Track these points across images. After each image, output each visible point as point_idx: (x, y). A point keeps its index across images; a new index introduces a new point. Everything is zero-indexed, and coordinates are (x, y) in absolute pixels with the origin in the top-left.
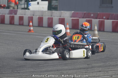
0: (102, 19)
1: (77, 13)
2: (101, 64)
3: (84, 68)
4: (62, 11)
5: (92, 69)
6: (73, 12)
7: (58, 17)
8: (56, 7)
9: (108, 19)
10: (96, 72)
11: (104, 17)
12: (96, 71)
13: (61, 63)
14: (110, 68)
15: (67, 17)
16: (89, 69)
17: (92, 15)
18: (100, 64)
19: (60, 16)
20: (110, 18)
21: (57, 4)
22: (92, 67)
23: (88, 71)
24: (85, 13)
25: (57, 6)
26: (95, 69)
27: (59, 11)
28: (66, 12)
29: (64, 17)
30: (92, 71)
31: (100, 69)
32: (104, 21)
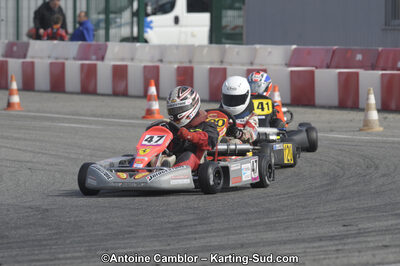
0: (393, 69)
1: (309, 52)
2: (390, 223)
3: (332, 238)
4: (258, 46)
5: (357, 239)
6: (294, 47)
7: (243, 64)
8: (237, 31)
10: (373, 248)
11: (399, 64)
12: (372, 245)
13: (252, 222)
15: (276, 65)
16: (350, 240)
17: (359, 57)
18: (385, 223)
19: (252, 64)
21: (239, 22)
22: (360, 233)
23: (346, 247)
24: (334, 52)
25: (242, 27)
26: (369, 239)
27: (247, 44)
28: (269, 48)
29: (261, 65)
30: (358, 246)
31: (387, 239)
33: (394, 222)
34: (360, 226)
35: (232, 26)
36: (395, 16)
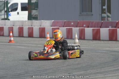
0: (82, 27)
1: (57, 22)
2: (82, 72)
4: (42, 21)
6: (53, 21)
7: (38, 26)
8: (36, 16)
9: (88, 27)
11: (85, 26)
13: (42, 73)
14: (91, 76)
15: (48, 26)
17: (72, 23)
18: (81, 73)
19: (41, 26)
20: (90, 26)
21: (37, 14)
24: (65, 22)
25: (38, 15)
27: (39, 20)
28: (46, 21)
29: (43, 26)
32: (84, 29)
33: (83, 72)
34: (73, 74)
35: (35, 15)
36: (83, 11)
